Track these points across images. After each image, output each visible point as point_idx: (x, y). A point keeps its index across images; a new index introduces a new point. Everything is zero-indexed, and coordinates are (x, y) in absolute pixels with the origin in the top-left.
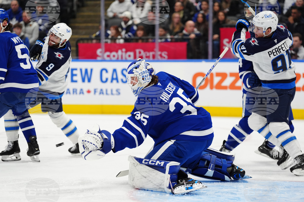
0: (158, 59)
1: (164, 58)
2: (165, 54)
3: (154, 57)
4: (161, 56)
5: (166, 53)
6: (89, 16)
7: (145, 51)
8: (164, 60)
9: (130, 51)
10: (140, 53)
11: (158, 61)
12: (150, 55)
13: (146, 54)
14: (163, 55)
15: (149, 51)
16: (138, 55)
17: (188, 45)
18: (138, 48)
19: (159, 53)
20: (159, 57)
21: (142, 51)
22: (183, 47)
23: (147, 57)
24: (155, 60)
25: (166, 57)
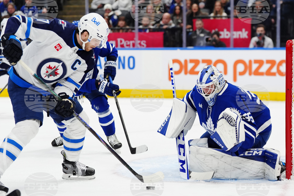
0: (138, 47)
1: (143, 46)
2: (144, 43)
3: (134, 45)
4: (140, 44)
5: (145, 41)
6: (75, 9)
7: (125, 40)
8: (143, 48)
9: (113, 40)
10: (121, 41)
11: (138, 49)
12: (130, 43)
13: (127, 43)
14: (142, 43)
15: (129, 40)
16: (119, 44)
17: (165, 34)
18: (119, 37)
19: (139, 42)
20: (139, 46)
21: (123, 40)
22: (160, 36)
23: (127, 45)
24: (135, 48)
25: (145, 45)
